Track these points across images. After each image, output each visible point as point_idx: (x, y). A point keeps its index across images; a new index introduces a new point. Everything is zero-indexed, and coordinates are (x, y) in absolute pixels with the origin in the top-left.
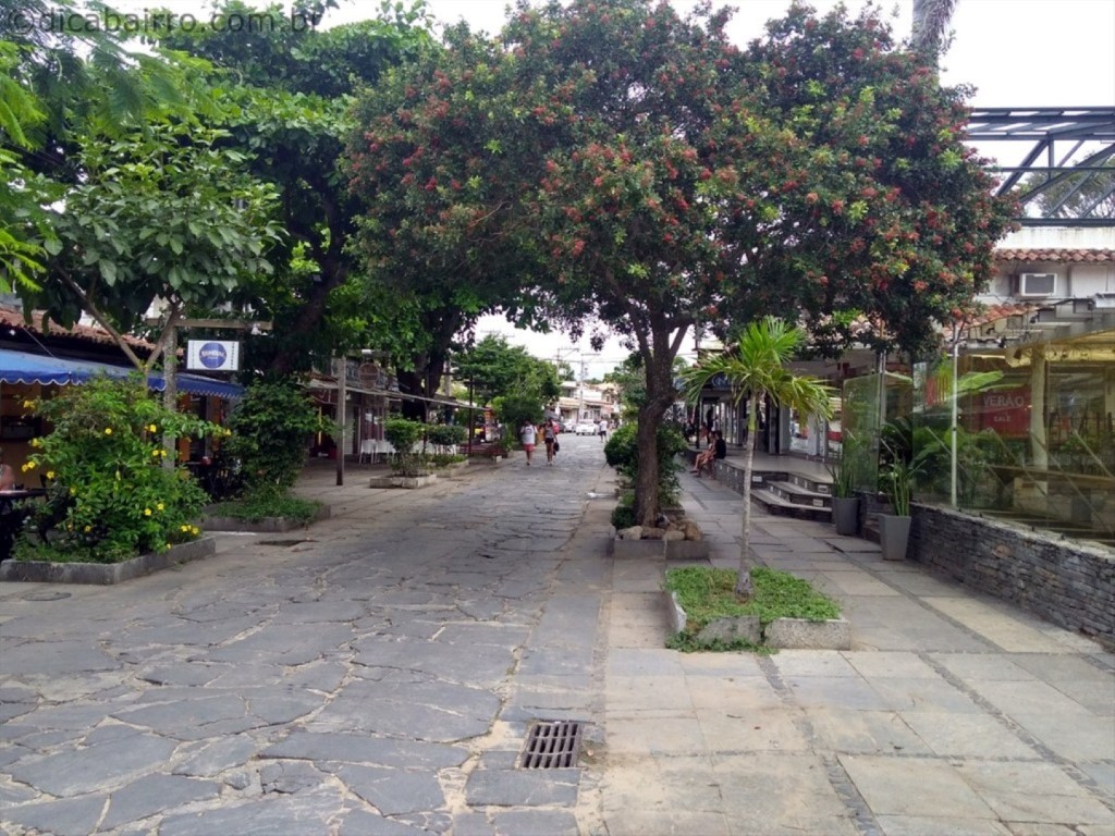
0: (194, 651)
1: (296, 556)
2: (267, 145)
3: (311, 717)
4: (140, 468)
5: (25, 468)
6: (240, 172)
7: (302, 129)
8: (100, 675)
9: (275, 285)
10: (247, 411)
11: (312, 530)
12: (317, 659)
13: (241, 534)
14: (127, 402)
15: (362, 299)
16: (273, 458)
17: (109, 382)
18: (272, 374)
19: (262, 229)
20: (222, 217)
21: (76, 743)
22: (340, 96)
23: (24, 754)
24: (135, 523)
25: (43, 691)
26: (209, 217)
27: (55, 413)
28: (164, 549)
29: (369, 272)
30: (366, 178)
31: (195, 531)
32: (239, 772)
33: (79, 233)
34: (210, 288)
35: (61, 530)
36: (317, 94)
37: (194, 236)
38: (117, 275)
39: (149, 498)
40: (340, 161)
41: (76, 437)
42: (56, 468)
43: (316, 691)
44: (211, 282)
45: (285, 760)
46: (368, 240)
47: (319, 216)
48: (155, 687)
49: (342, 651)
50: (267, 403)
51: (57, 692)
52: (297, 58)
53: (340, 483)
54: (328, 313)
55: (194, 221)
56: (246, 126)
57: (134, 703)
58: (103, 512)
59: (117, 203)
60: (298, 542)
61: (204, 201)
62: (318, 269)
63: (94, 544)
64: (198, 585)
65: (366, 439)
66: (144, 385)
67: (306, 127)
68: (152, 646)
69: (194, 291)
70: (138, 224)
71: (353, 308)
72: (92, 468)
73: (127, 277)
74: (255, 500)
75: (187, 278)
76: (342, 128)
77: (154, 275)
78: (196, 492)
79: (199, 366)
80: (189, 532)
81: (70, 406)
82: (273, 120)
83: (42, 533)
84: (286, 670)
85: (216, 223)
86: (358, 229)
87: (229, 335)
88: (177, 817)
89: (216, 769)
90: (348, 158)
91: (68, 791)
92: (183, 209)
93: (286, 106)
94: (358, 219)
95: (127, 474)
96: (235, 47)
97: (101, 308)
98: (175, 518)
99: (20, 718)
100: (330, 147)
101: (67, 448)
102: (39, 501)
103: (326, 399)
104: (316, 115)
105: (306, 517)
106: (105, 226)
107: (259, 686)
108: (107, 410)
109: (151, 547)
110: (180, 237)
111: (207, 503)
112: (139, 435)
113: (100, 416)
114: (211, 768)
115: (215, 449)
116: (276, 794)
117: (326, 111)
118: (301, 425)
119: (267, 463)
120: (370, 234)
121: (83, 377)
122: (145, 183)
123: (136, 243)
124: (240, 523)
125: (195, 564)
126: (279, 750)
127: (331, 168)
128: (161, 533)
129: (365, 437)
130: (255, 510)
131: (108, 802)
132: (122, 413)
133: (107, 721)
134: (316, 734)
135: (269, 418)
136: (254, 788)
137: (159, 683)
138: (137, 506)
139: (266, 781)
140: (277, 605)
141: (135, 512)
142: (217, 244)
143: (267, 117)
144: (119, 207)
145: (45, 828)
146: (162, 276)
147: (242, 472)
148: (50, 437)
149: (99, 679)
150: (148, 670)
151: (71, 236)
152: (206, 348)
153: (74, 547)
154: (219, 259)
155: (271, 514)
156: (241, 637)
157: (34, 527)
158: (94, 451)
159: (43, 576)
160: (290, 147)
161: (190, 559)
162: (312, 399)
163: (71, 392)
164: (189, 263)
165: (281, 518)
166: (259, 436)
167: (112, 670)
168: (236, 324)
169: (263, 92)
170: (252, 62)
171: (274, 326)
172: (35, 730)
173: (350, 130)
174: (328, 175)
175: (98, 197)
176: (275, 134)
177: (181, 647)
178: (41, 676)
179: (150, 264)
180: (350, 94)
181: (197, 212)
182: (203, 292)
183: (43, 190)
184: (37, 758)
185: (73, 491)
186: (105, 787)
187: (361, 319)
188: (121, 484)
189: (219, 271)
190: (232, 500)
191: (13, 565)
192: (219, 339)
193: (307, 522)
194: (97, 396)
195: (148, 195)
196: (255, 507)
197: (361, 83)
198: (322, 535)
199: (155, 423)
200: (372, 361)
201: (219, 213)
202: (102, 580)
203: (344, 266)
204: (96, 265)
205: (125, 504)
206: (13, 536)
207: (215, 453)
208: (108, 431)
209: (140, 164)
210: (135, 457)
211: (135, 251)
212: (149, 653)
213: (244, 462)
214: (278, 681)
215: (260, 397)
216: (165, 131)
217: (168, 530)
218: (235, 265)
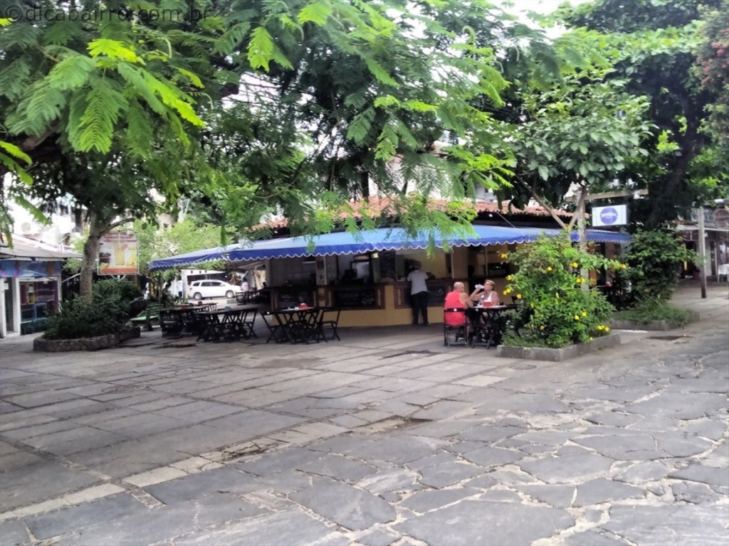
0: (615, 406)
1: (677, 347)
2: (639, 71)
3: (704, 455)
4: (569, 290)
5: (505, 293)
6: (621, 93)
7: (664, 54)
8: (561, 415)
9: (648, 164)
10: (634, 251)
11: (687, 329)
12: (702, 417)
13: (637, 331)
14: (559, 250)
15: (715, 163)
16: (654, 281)
17: (547, 239)
18: (649, 224)
19: (639, 128)
20: (611, 125)
21: (552, 453)
22: (690, 23)
23: (525, 456)
24: (570, 324)
25: (529, 421)
26: (603, 126)
27: (518, 260)
28: (588, 341)
29: (720, 143)
30: (715, 76)
31: (607, 329)
32: (657, 484)
33: (526, 152)
34: (606, 173)
35: (527, 329)
36: (673, 25)
37: (594, 141)
38: (549, 174)
39: (577, 309)
40: (694, 68)
41: (531, 273)
42: (522, 292)
43: (705, 439)
44: (606, 169)
45: (688, 482)
46: (719, 120)
47: (678, 111)
48: (594, 425)
49: (721, 413)
50: (648, 244)
51: (537, 423)
52: (656, 5)
53: (704, 296)
54: (688, 177)
55: (594, 131)
56: (623, 61)
57: (583, 433)
58: (550, 317)
59: (547, 129)
60: (677, 337)
61: (600, 117)
62: (677, 148)
63: (546, 337)
64: (613, 364)
65: (722, 264)
66: (569, 239)
67: (667, 52)
68: (588, 400)
69: (596, 176)
70: (559, 140)
71: (707, 171)
72: (541, 291)
73: (554, 174)
74: (644, 310)
75: (591, 168)
76: (694, 45)
77: (570, 170)
78: (605, 304)
79: (601, 224)
80: (604, 330)
81: (526, 255)
82: (643, 52)
83: (516, 330)
84: (681, 422)
85: (608, 129)
86: (710, 113)
87: (617, 201)
88: (620, 507)
89: (641, 480)
90: (699, 65)
91: (553, 480)
92: (586, 125)
93: (650, 41)
94: (710, 107)
95: (562, 294)
96: (612, 11)
97: (540, 194)
98: (593, 322)
99: (520, 436)
100: (685, 60)
101: (527, 280)
102: (513, 311)
103: (689, 238)
104: (672, 41)
105: (681, 320)
106: (540, 145)
107: (662, 431)
108: (548, 256)
109: (580, 339)
110: (586, 143)
111: (614, 311)
112: (567, 270)
113: (544, 260)
114: (637, 480)
115: (614, 276)
116: (684, 503)
117: (680, 36)
118: (673, 257)
119: (651, 284)
120: (720, 116)
121: (533, 237)
122: (562, 114)
123: (558, 152)
124: (635, 324)
125: (607, 350)
126: (683, 474)
127: (686, 75)
128: (586, 331)
129: (721, 263)
130: (644, 316)
131: (576, 491)
132: (557, 257)
133: (568, 443)
134: (709, 467)
135: (650, 254)
136: (669, 496)
137: (597, 423)
138: (570, 314)
139: (677, 492)
140: (668, 379)
141: (569, 318)
142: (609, 143)
143: (638, 51)
144: (546, 132)
145: (543, 499)
146: (576, 169)
147: (634, 291)
148: (517, 274)
149: (559, 418)
150: (588, 414)
151: (521, 154)
152: (604, 212)
153: (535, 338)
154: (611, 153)
155: (656, 318)
156: (645, 398)
157: (512, 327)
158: (543, 280)
159: (519, 355)
160: (655, 68)
161: (605, 347)
162: (680, 239)
163: (527, 247)
164: (592, 159)
165: (663, 321)
166: (644, 266)
167: (566, 413)
168: (624, 194)
169: (633, 35)
170: (624, 16)
171: (650, 192)
172: (529, 443)
173: (699, 45)
174: (683, 81)
175: (535, 128)
176: (644, 62)
177: (607, 402)
178: (527, 413)
179: (568, 163)
180: (697, 19)
181: (595, 125)
182: (601, 176)
183: (506, 131)
184: (532, 459)
185: (532, 305)
186: (573, 482)
187: (713, 178)
188: (560, 301)
189: (611, 160)
190: (628, 310)
191: (503, 348)
192: (612, 204)
193: (682, 324)
194: (542, 248)
195: (564, 121)
196: (644, 314)
197: (707, 9)
198: (694, 333)
199: (577, 262)
200: (723, 207)
201: (609, 123)
202: (552, 359)
203: (699, 142)
204: (537, 170)
205: (563, 312)
206: (501, 332)
207: (614, 279)
208: (550, 269)
209: (558, 103)
210: (566, 284)
211: (558, 157)
212: (587, 405)
213: (634, 284)
214: (676, 429)
215: (642, 241)
216: (573, 78)
217: (589, 329)
218: (621, 154)
